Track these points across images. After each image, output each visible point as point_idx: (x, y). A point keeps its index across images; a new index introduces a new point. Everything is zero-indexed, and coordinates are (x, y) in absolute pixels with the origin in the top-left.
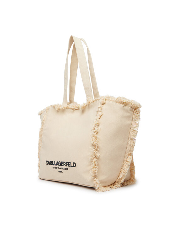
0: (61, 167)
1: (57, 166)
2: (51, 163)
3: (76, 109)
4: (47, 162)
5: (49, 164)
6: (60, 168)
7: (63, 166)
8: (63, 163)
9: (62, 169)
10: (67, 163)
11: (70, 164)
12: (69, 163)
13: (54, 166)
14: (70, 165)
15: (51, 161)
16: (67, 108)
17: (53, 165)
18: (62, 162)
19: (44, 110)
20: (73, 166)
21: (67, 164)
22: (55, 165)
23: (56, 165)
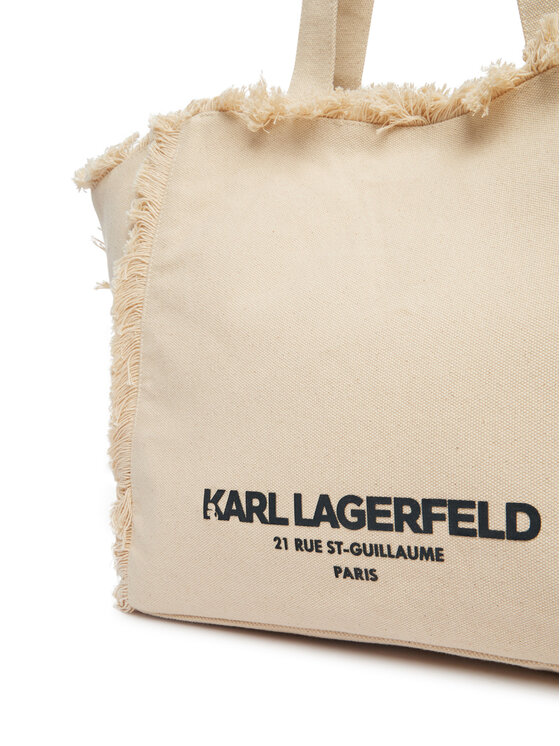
0: (365, 536)
1: (325, 532)
2: (259, 511)
3: (411, 119)
4: (209, 498)
5: (239, 513)
6: (357, 550)
7: (387, 528)
8: (391, 508)
9: (377, 550)
10: (436, 510)
11: (475, 512)
12: (454, 505)
13: (292, 532)
14: (475, 525)
15: (259, 496)
16: (333, 115)
17: (284, 522)
18: (372, 501)
19: (131, 141)
20: (512, 534)
21: (441, 517)
22: (300, 521)
23: (314, 522)
